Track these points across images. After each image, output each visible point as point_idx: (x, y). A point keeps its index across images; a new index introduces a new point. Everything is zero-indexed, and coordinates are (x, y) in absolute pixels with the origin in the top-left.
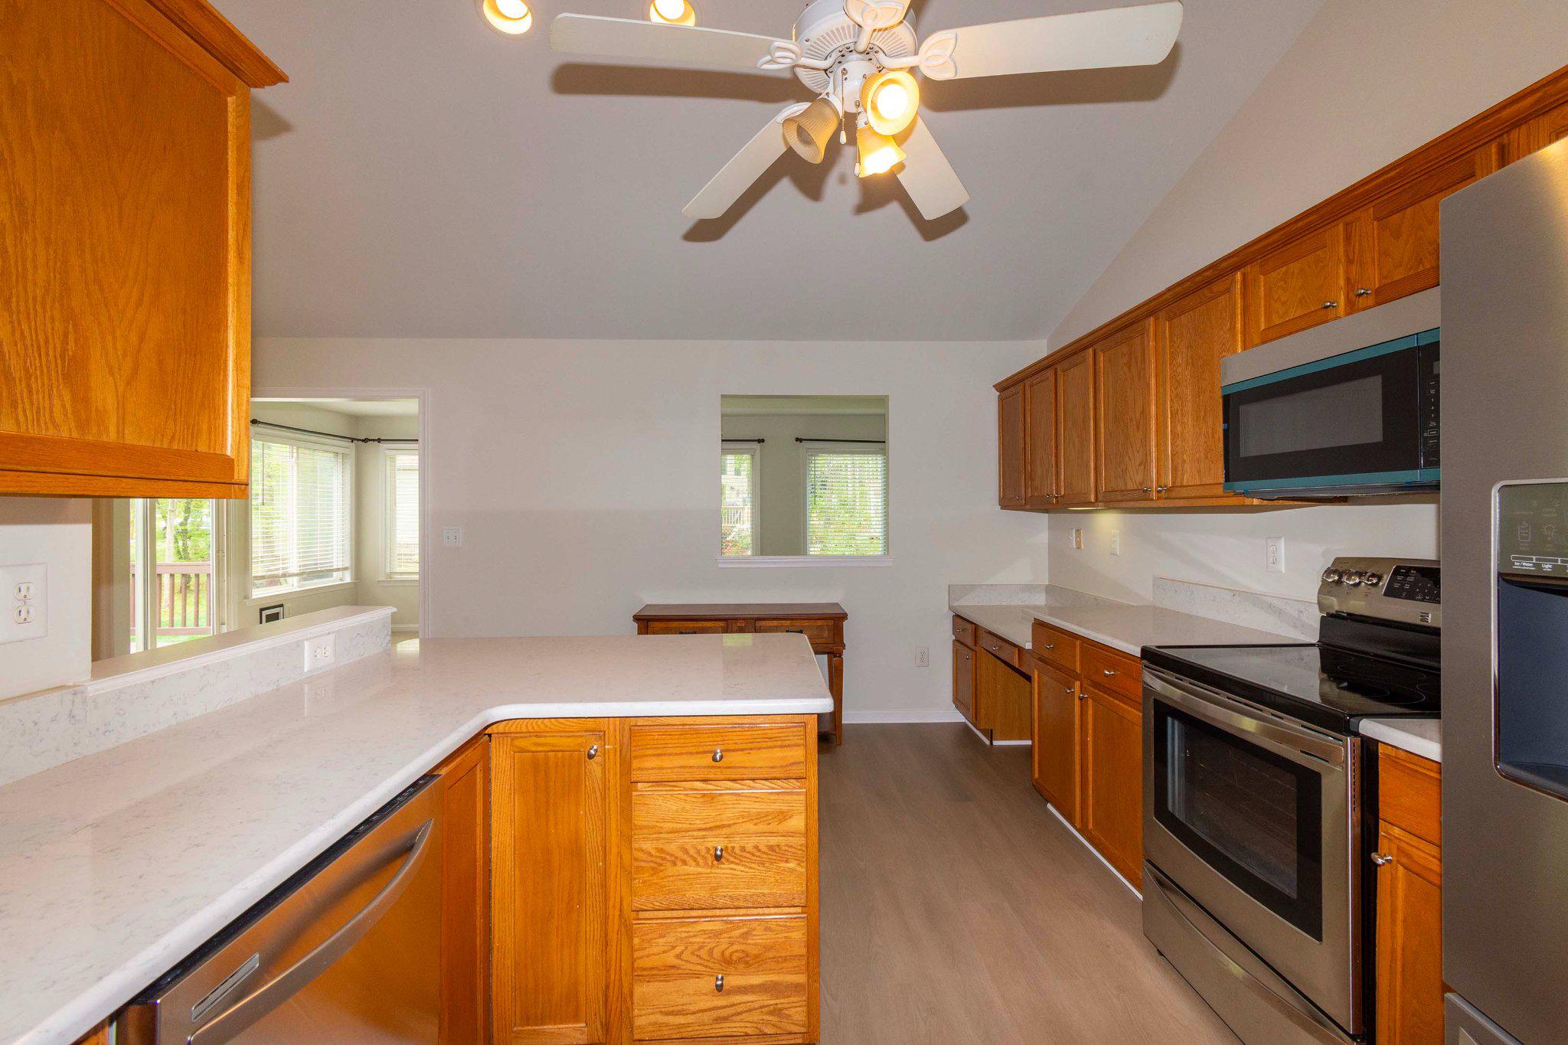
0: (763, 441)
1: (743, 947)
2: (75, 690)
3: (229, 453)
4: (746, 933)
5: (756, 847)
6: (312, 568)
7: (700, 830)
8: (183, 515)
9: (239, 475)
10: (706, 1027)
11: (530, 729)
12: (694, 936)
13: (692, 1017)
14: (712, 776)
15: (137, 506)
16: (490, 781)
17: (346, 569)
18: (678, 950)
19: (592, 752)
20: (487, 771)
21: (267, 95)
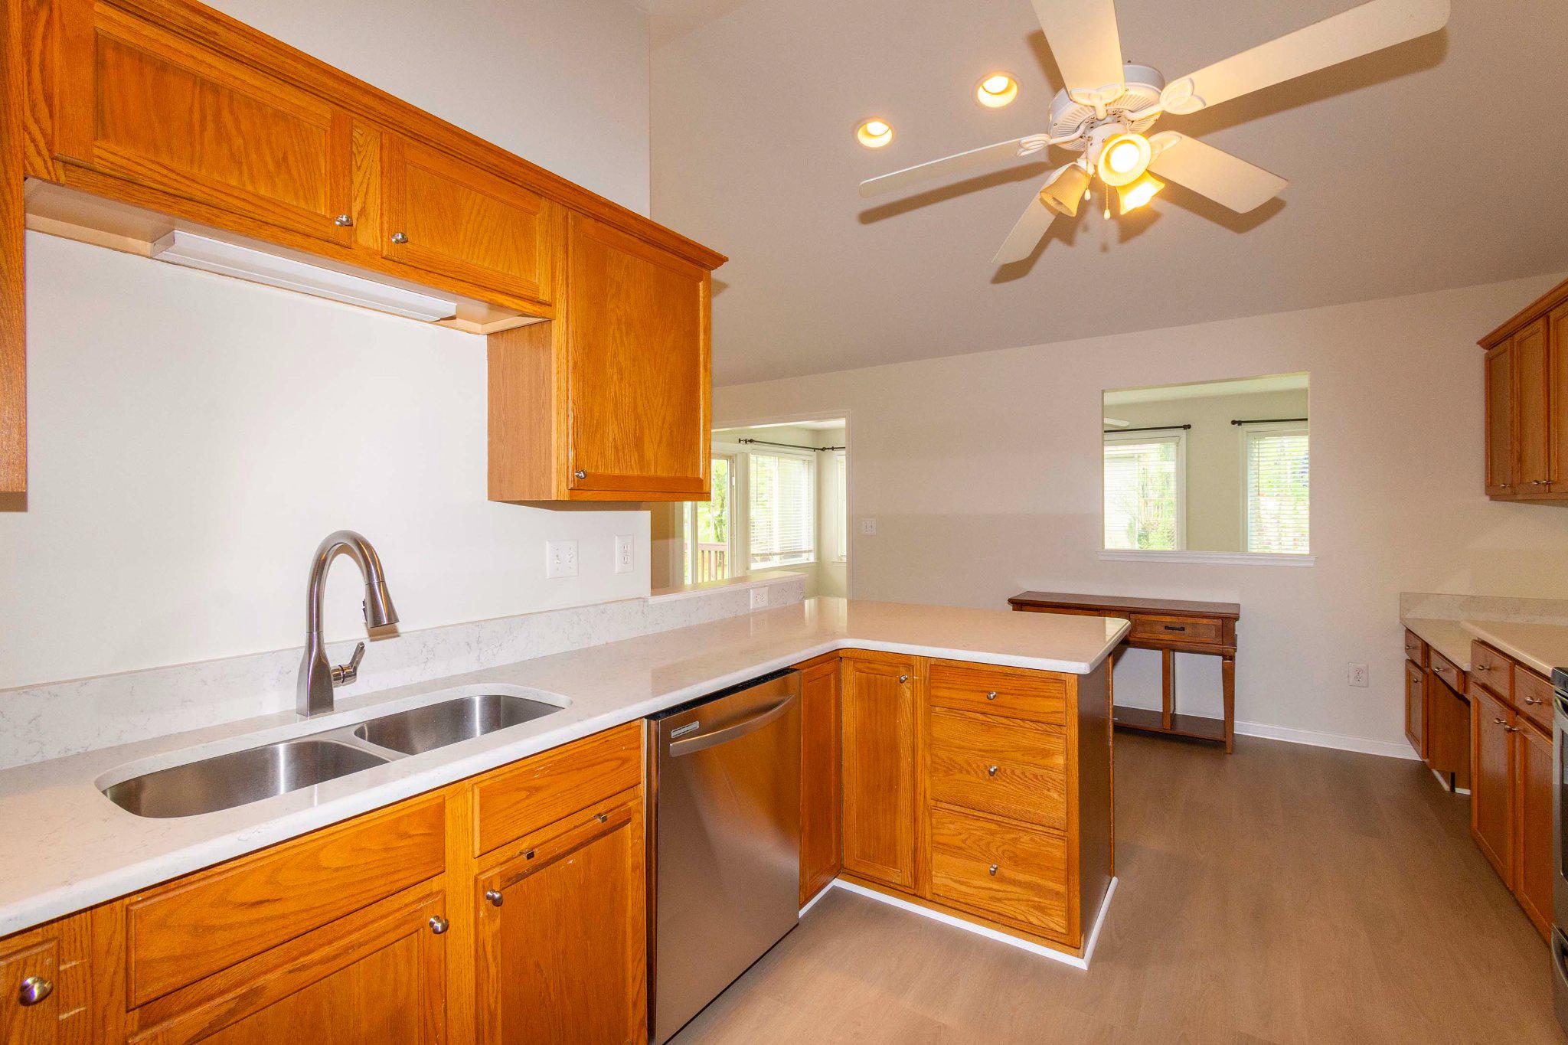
0: (1189, 427)
1: (1012, 849)
2: (644, 600)
3: (701, 476)
4: (1016, 839)
5: (1023, 773)
6: (787, 550)
7: (980, 750)
8: (720, 509)
9: (706, 489)
10: (984, 901)
11: (862, 657)
12: (976, 830)
13: (974, 890)
14: (989, 711)
15: (688, 506)
16: (841, 689)
17: (810, 551)
18: (963, 837)
19: (903, 678)
20: (838, 681)
21: (717, 274)
